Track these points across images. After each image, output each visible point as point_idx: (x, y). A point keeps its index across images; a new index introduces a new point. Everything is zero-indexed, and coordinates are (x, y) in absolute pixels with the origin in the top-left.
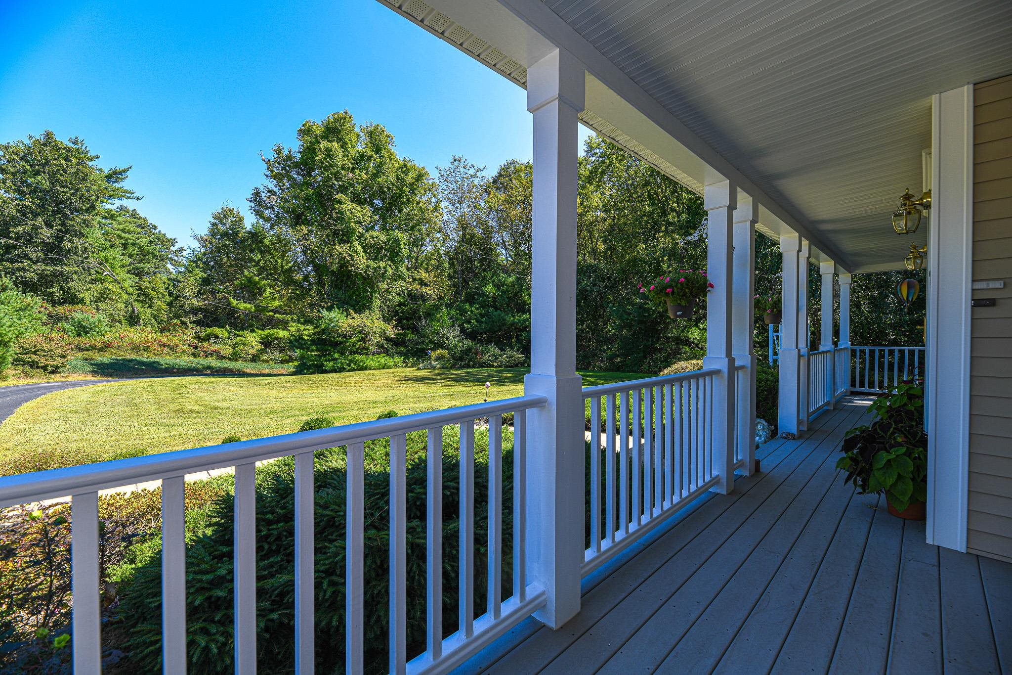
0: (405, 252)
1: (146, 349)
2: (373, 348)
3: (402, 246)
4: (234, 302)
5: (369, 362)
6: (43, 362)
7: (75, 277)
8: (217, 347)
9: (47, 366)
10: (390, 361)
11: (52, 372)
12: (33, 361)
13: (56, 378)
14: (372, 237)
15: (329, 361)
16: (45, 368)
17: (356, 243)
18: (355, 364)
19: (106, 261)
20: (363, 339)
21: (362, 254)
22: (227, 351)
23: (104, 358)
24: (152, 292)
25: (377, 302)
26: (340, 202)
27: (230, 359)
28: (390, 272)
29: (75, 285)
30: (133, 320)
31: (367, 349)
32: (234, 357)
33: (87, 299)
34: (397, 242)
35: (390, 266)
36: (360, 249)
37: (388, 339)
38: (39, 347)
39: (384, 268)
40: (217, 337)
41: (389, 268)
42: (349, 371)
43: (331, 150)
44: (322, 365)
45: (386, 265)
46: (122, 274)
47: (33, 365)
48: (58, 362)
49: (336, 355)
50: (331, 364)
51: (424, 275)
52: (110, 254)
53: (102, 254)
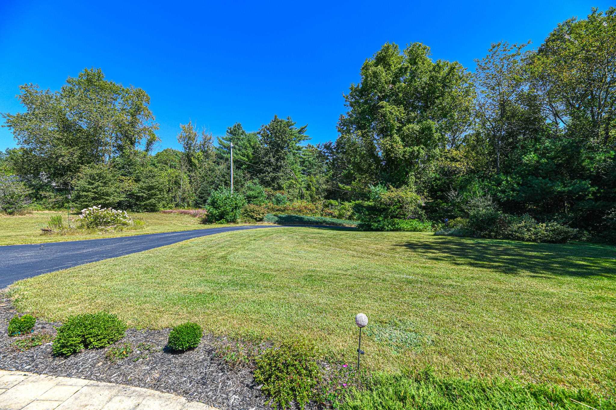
0: (437, 136)
1: (300, 211)
2: (410, 215)
3: (434, 131)
4: (341, 185)
5: (404, 226)
6: (255, 216)
7: (282, 178)
8: (331, 211)
9: (256, 218)
10: (420, 226)
11: (259, 221)
12: (252, 216)
13: (258, 224)
14: (408, 129)
15: (375, 222)
16: (256, 219)
17: (395, 136)
18: (392, 226)
19: (293, 170)
20: (401, 207)
21: (400, 142)
22: (336, 213)
23: (283, 215)
24: (310, 183)
25: (412, 178)
26: (382, 107)
27: (338, 218)
28: (423, 152)
29: (281, 181)
30: (302, 197)
31: (404, 215)
32: (340, 216)
33: (285, 187)
34: (429, 128)
35: (423, 149)
36: (398, 139)
37: (420, 207)
38: (255, 209)
39: (417, 151)
40: (332, 205)
41: (421, 151)
42: (388, 231)
43: (376, 72)
44: (370, 225)
45: (419, 148)
46: (299, 175)
47: (252, 217)
48: (261, 216)
49: (381, 219)
50: (376, 225)
51: (455, 152)
52: (296, 165)
53: (292, 166)
